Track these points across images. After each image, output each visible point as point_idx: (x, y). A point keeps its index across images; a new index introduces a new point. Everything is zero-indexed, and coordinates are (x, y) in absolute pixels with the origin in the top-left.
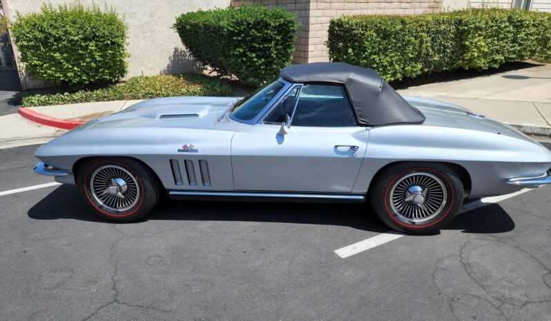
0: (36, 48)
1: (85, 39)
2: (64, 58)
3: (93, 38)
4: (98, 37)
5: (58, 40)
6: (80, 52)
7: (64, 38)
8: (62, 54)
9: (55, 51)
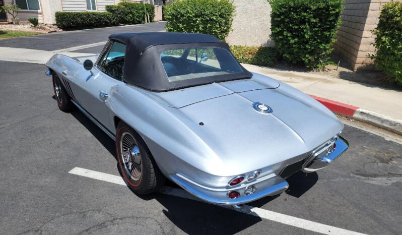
0: (172, 20)
1: (196, 16)
2: (184, 27)
3: (201, 16)
4: (203, 15)
5: (182, 16)
6: (192, 24)
7: (185, 15)
8: (183, 24)
9: (180, 22)
